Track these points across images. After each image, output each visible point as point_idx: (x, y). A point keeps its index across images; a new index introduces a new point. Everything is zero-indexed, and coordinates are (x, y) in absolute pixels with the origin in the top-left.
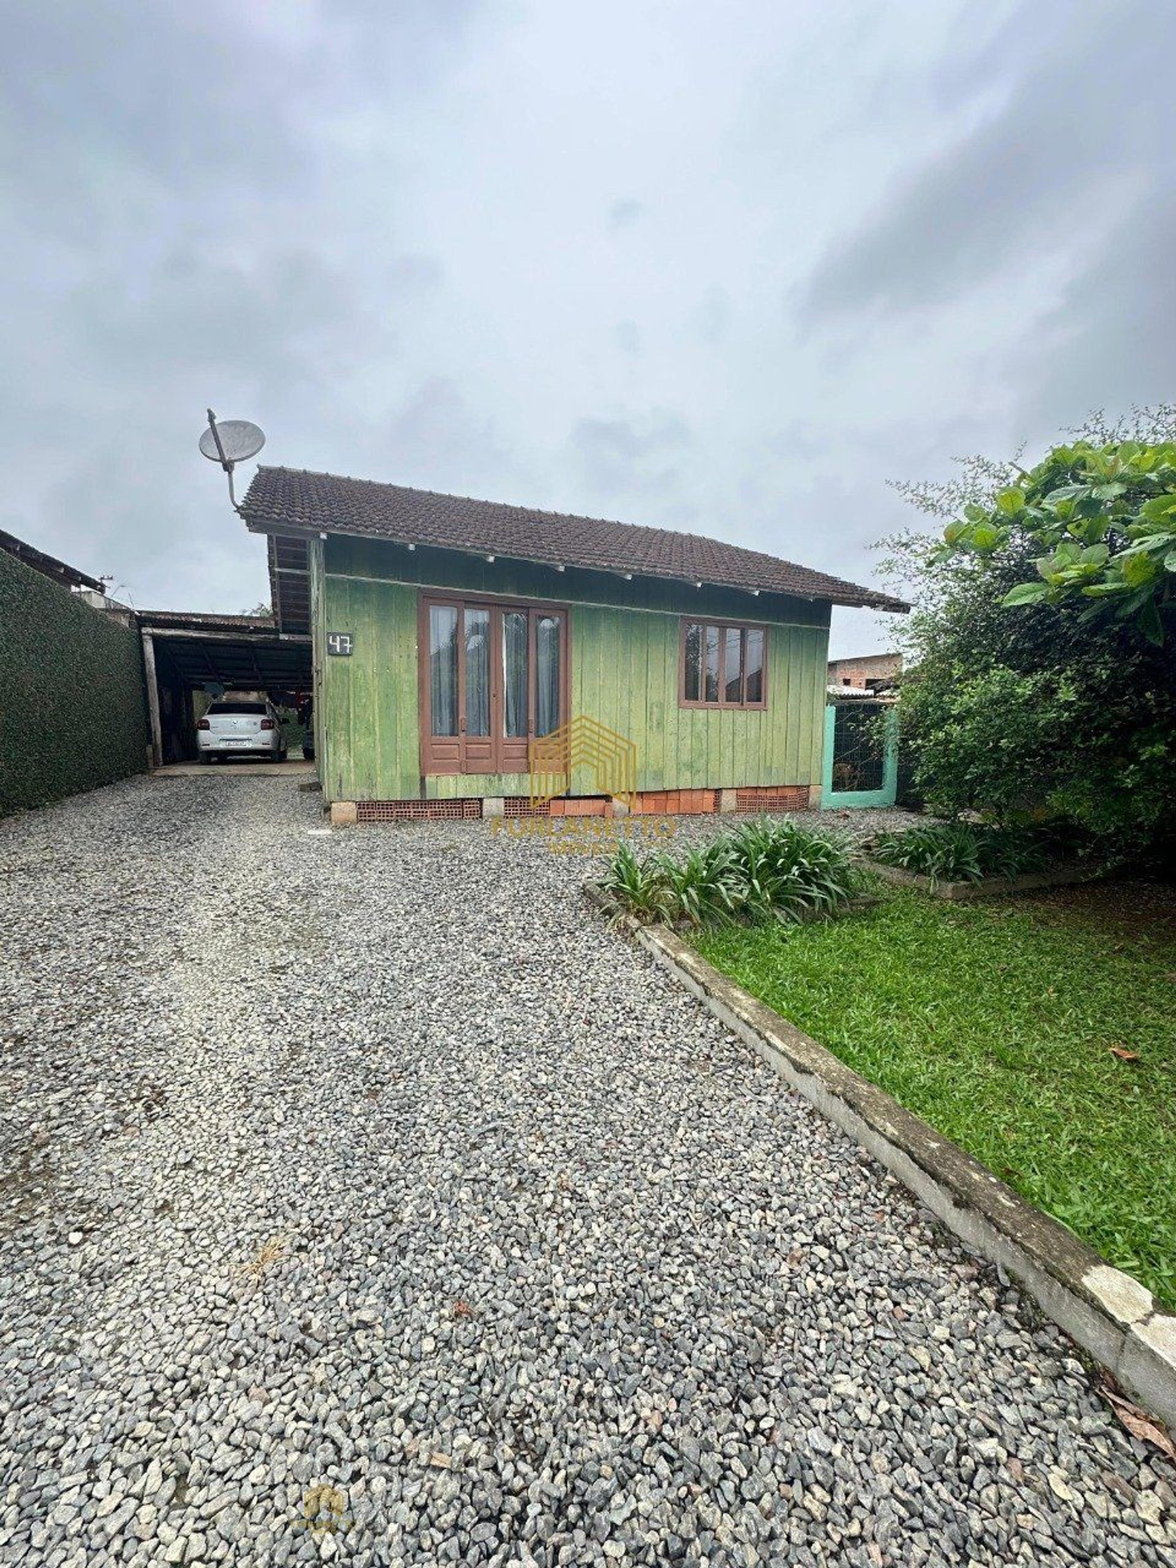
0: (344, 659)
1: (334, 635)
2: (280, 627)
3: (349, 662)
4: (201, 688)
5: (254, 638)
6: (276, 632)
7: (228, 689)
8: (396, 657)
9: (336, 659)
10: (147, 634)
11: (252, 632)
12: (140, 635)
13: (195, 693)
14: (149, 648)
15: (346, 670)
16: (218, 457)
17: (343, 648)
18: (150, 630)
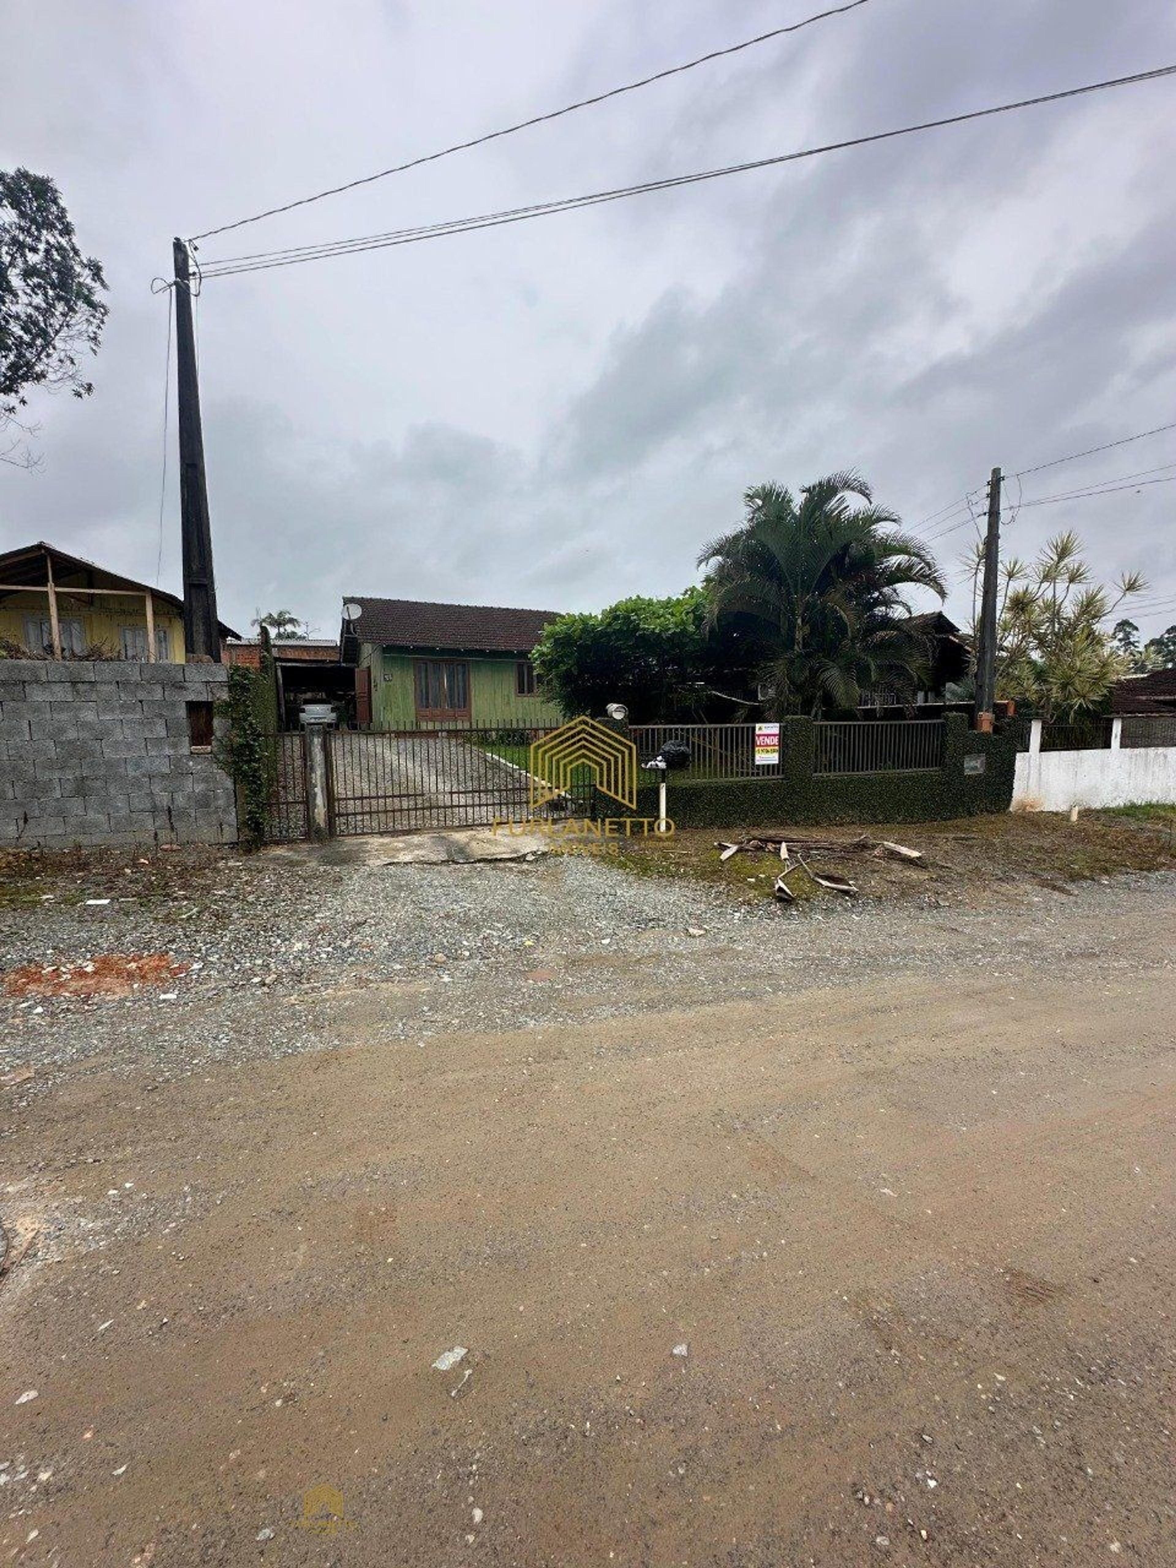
7: (314, 691)
13: (300, 694)
14: (280, 673)
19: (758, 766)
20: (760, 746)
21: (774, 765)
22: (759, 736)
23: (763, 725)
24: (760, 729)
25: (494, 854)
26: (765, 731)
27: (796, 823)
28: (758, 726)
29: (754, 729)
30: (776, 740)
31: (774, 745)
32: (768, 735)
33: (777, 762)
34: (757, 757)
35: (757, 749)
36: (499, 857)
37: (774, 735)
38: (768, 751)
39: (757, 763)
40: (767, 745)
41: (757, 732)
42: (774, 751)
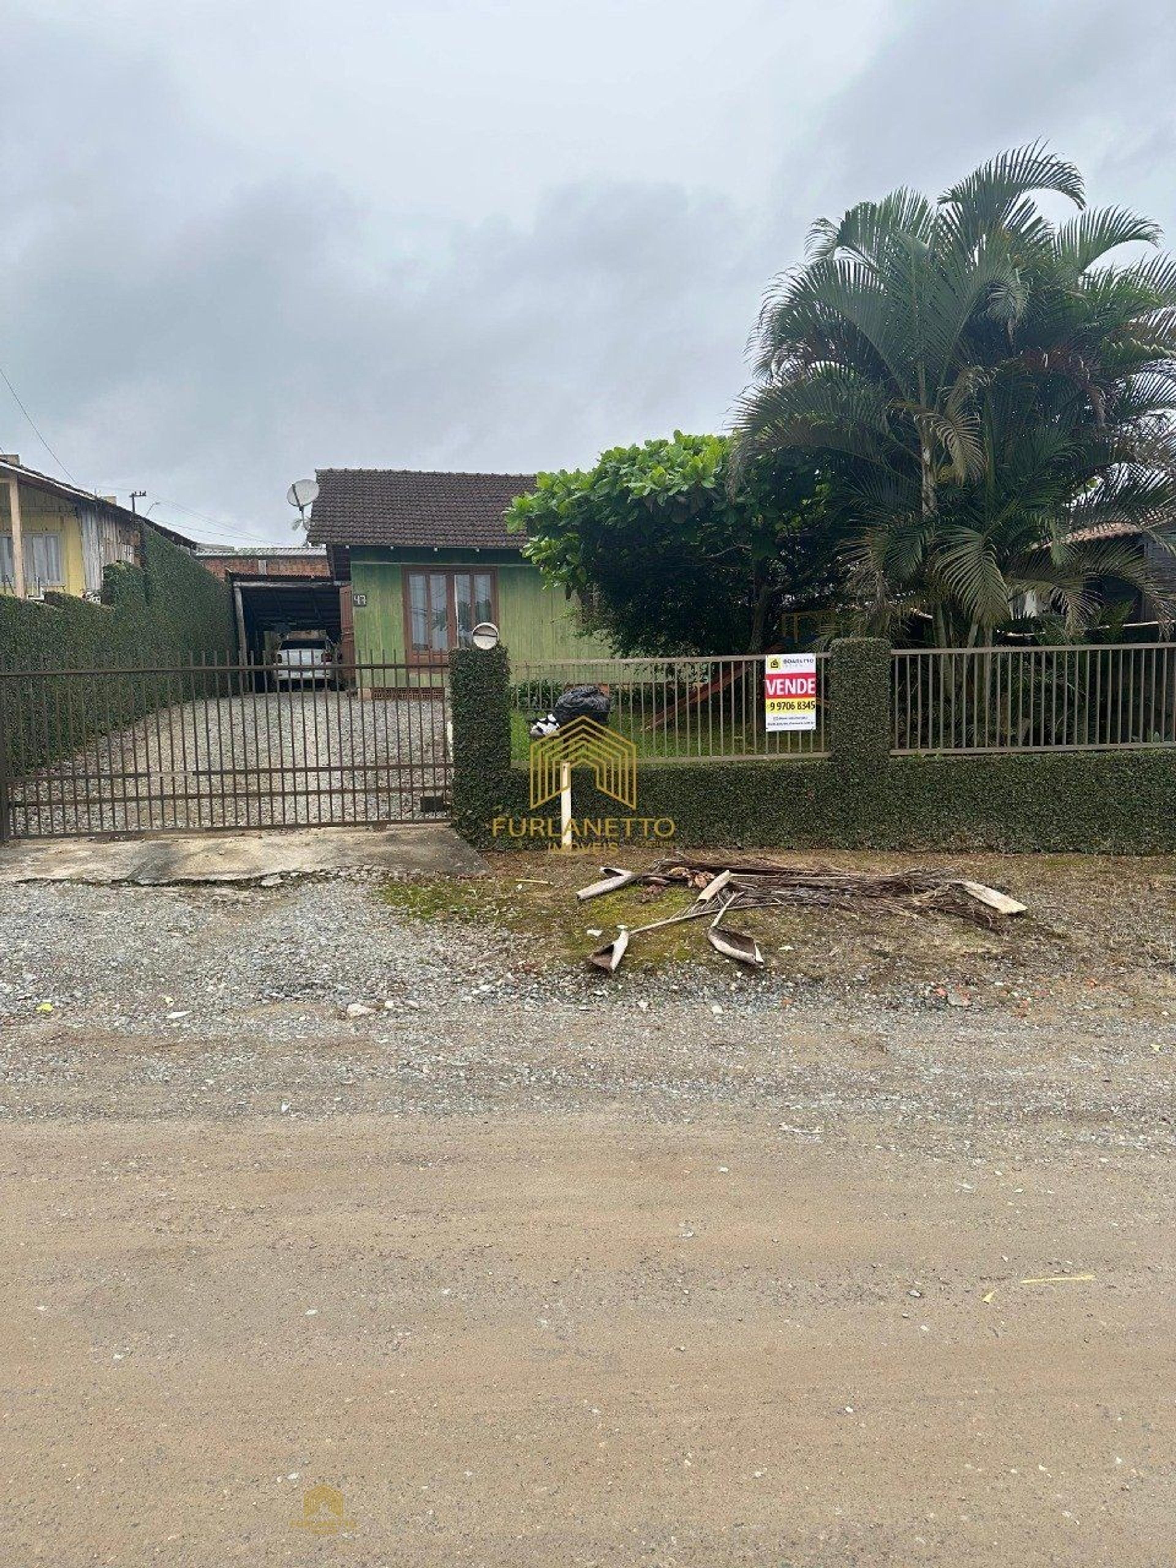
0: (362, 608)
1: (357, 595)
2: (334, 576)
3: (366, 610)
4: (272, 629)
5: (314, 585)
6: (331, 579)
7: (293, 628)
8: (391, 606)
9: (358, 609)
10: (238, 587)
11: (313, 580)
12: (233, 587)
13: (266, 632)
14: (239, 598)
15: (363, 615)
16: (295, 503)
17: (362, 602)
18: (239, 584)
19: (773, 734)
20: (775, 696)
21: (806, 733)
22: (773, 677)
23: (781, 658)
24: (775, 664)
25: (204, 874)
26: (784, 669)
27: (855, 846)
28: (769, 659)
29: (762, 663)
30: (810, 685)
31: (806, 695)
32: (792, 677)
33: (812, 727)
34: (770, 716)
35: (768, 702)
36: (212, 878)
37: (806, 676)
38: (791, 706)
39: (770, 728)
40: (790, 695)
41: (769, 670)
42: (808, 706)
